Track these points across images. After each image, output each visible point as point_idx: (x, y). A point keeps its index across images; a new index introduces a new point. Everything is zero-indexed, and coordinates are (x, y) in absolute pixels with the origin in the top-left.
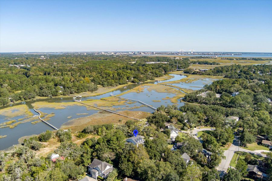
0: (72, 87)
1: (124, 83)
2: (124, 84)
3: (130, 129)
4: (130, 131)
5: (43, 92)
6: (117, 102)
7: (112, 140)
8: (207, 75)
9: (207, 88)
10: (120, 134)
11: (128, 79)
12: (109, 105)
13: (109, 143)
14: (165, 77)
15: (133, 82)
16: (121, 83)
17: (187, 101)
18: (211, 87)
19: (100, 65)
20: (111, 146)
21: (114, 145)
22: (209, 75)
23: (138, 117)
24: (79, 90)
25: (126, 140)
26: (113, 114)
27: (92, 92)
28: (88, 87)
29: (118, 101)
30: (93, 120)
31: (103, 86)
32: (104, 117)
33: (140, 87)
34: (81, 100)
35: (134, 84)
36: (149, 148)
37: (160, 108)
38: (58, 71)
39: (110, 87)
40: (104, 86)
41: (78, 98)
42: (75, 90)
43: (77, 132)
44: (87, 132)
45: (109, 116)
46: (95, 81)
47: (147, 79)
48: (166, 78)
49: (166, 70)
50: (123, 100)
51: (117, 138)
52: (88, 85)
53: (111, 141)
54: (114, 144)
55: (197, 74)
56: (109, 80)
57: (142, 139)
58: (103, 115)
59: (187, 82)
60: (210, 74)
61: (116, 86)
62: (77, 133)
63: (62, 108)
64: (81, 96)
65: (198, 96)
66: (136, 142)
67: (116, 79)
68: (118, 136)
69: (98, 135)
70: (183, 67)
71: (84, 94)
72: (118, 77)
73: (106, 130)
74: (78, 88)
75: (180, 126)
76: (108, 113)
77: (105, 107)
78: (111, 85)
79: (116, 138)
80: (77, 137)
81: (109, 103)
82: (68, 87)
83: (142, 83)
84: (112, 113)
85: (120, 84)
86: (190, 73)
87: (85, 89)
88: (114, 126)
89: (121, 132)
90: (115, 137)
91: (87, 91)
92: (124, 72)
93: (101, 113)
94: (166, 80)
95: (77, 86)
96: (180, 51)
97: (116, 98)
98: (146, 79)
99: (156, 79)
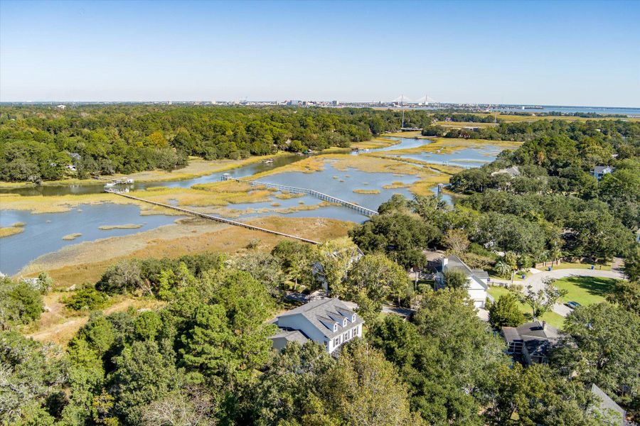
0: (108, 154)
1: (264, 150)
2: (266, 154)
3: (288, 273)
4: (292, 280)
5: (13, 168)
6: (245, 194)
7: (200, 325)
8: (486, 139)
9: (510, 159)
10: (244, 293)
11: (276, 143)
12: (215, 202)
13: (190, 336)
14: (376, 141)
15: (290, 149)
16: (256, 150)
17: (461, 191)
18: (522, 155)
19: (202, 115)
20: (199, 354)
21: (214, 351)
22: (491, 138)
23: (315, 233)
24: (128, 163)
25: (275, 318)
26: (226, 226)
27: (170, 171)
28: (158, 158)
29: (247, 191)
30: (154, 244)
31: (205, 159)
32: (194, 235)
33: (311, 161)
34: (127, 190)
35: (293, 154)
36: (407, 367)
37: (388, 204)
38: (84, 128)
39: (225, 160)
40: (207, 157)
41: (122, 186)
42: (116, 164)
43: (73, 287)
44: (115, 287)
45: (213, 231)
46: (182, 144)
47: (329, 143)
48: (380, 144)
49: (375, 129)
50: (264, 189)
51: (231, 315)
52: (158, 151)
53: (197, 330)
54: (211, 343)
55: (457, 137)
56: (224, 142)
57: (349, 313)
58: (192, 228)
59: (439, 151)
60: (493, 136)
61: (243, 157)
62: (76, 290)
63: (61, 209)
64: (132, 181)
65: (497, 176)
66: (325, 331)
67: (243, 139)
68: (236, 301)
69: (159, 298)
70: (419, 124)
71: (143, 175)
72: (247, 136)
73: (192, 277)
74: (125, 158)
75: (483, 258)
76: (209, 223)
77: (203, 206)
78: (227, 156)
79: (224, 311)
80: (70, 305)
81: (216, 196)
82: (93, 156)
83: (316, 152)
84: (224, 222)
85: (254, 154)
86: (439, 136)
87: (148, 163)
88: (225, 265)
89: (251, 284)
90: (221, 309)
91: (152, 169)
92: (264, 124)
93: (184, 222)
94: (382, 147)
95: (124, 152)
96: (399, 100)
97: (239, 184)
98: (326, 143)
99: (354, 145)
